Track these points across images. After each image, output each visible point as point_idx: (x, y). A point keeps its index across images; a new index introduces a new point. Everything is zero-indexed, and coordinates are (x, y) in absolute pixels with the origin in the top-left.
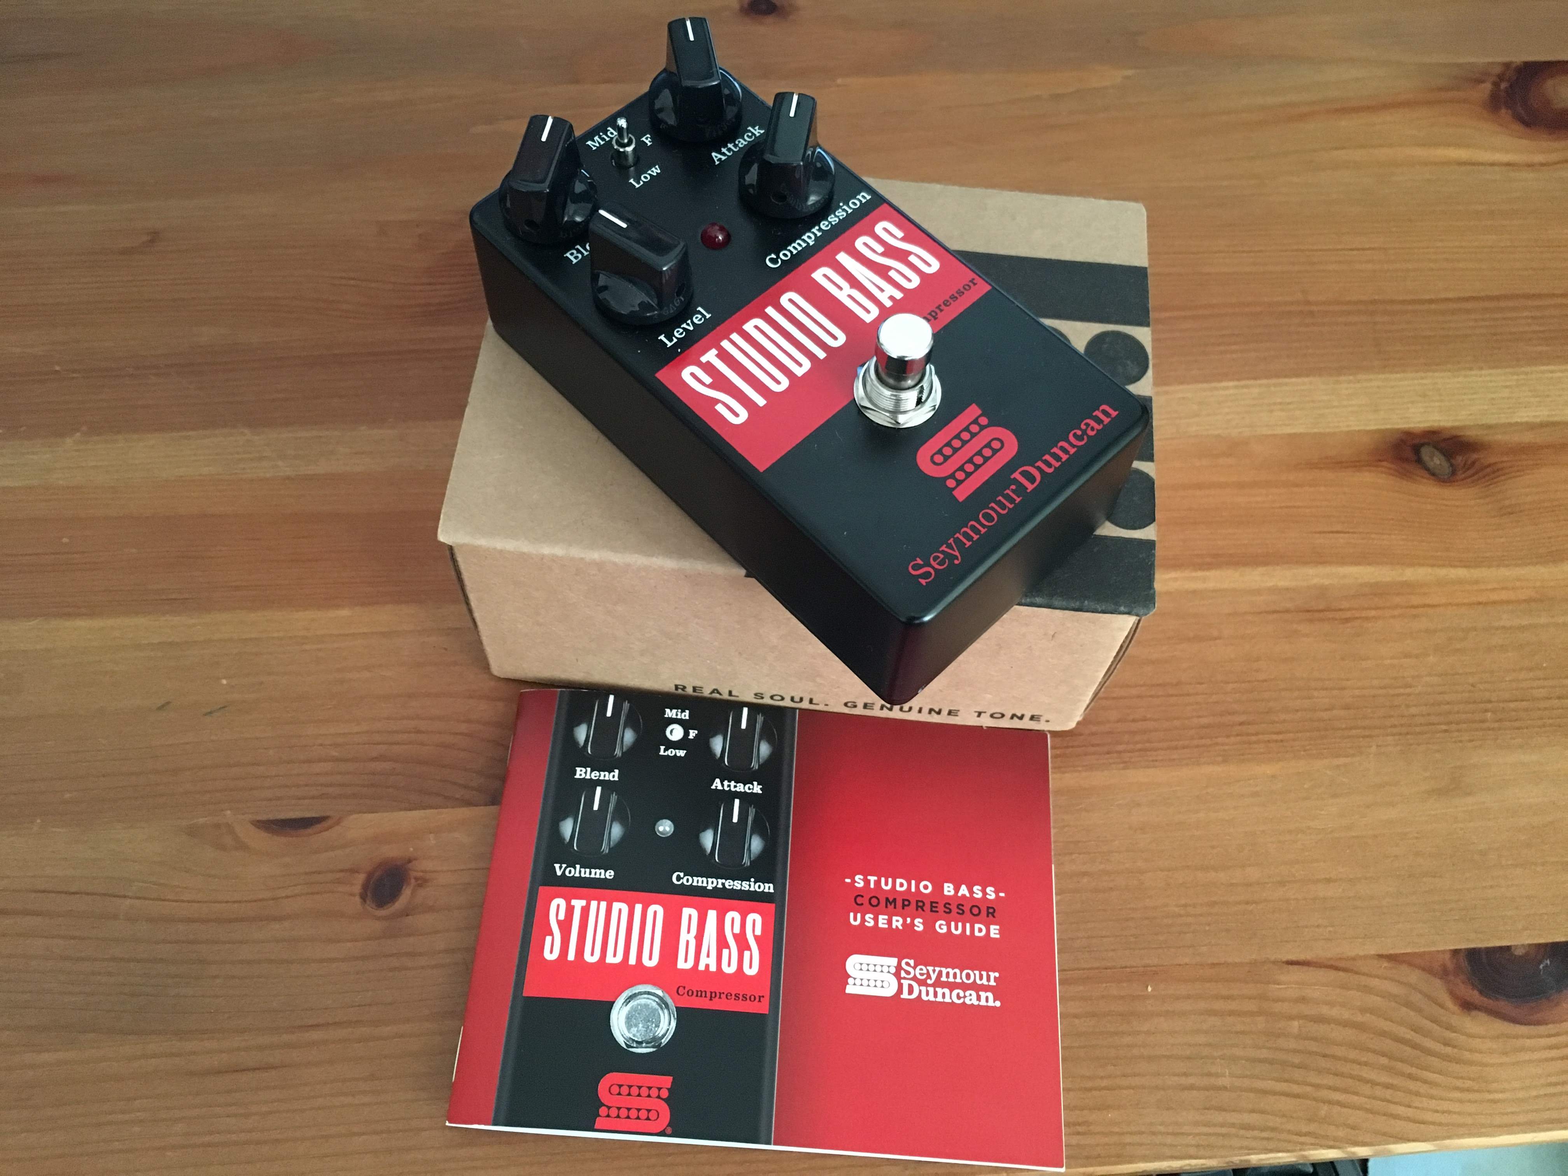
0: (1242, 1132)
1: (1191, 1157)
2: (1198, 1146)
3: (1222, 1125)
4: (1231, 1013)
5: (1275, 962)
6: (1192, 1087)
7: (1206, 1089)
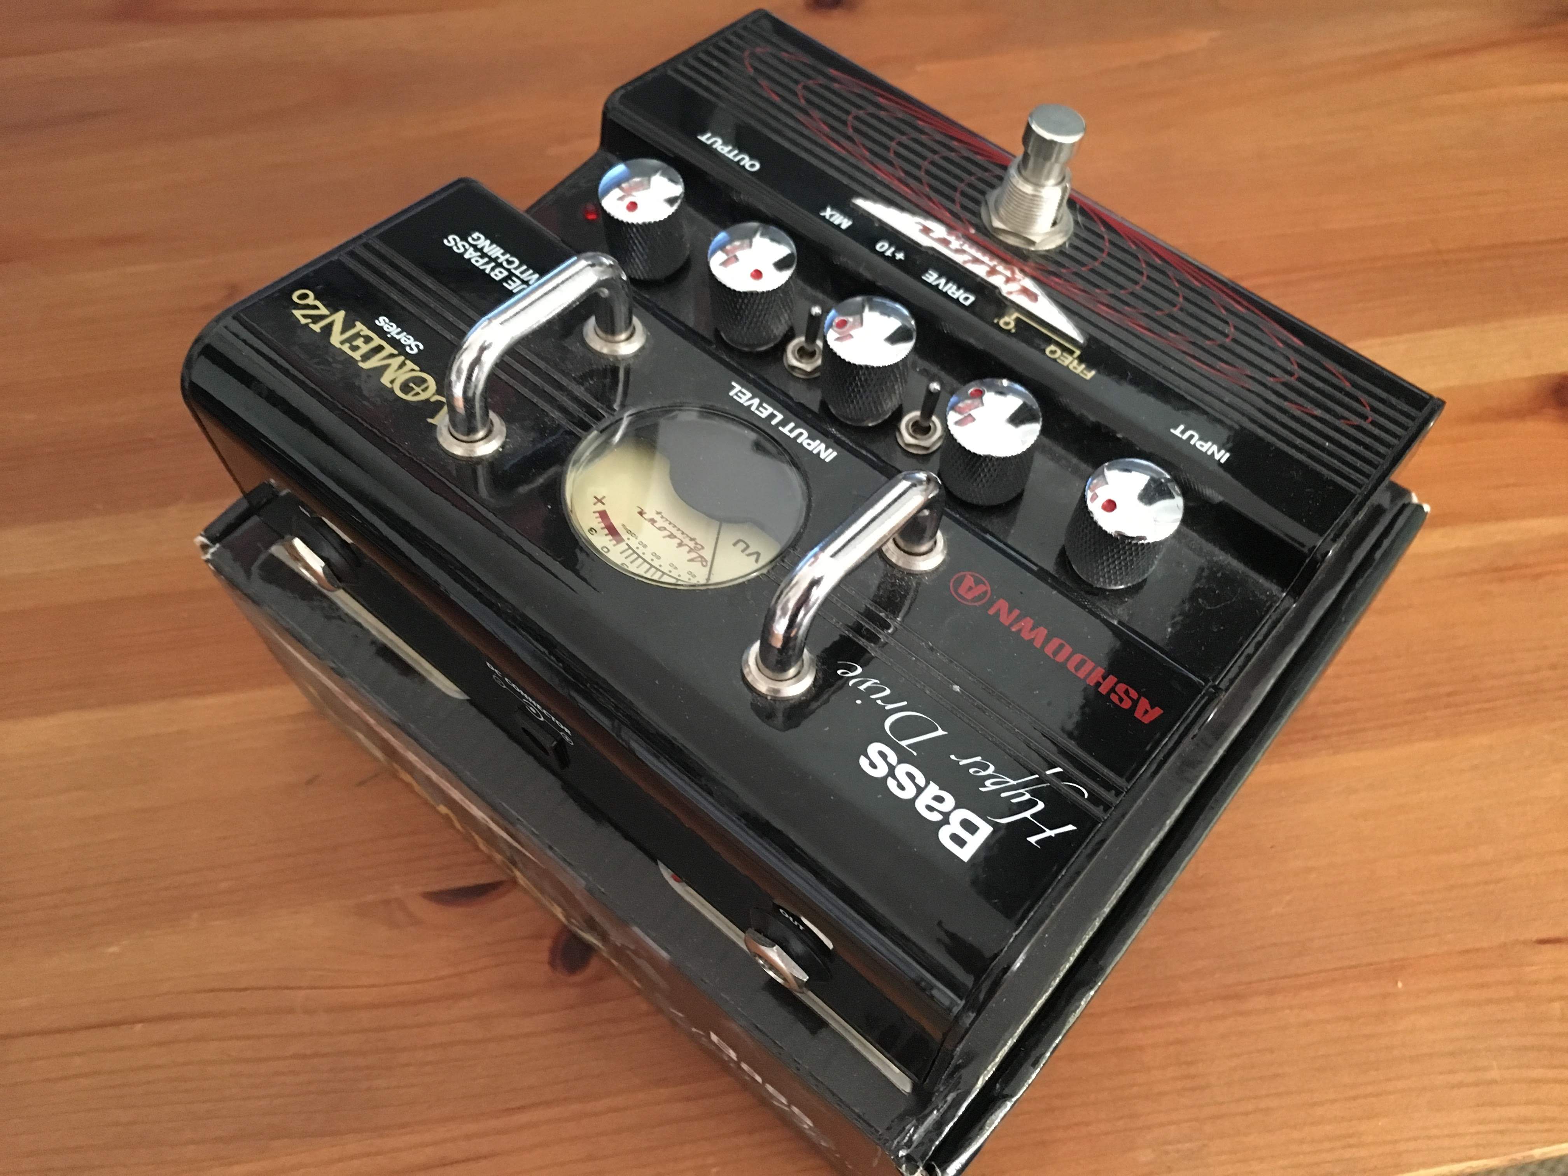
0: (1521, 1127)
1: (1471, 1159)
2: (1477, 1146)
3: (1499, 1121)
4: (1490, 1001)
5: (1524, 943)
6: (1461, 1085)
7: (1477, 1084)
